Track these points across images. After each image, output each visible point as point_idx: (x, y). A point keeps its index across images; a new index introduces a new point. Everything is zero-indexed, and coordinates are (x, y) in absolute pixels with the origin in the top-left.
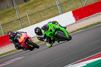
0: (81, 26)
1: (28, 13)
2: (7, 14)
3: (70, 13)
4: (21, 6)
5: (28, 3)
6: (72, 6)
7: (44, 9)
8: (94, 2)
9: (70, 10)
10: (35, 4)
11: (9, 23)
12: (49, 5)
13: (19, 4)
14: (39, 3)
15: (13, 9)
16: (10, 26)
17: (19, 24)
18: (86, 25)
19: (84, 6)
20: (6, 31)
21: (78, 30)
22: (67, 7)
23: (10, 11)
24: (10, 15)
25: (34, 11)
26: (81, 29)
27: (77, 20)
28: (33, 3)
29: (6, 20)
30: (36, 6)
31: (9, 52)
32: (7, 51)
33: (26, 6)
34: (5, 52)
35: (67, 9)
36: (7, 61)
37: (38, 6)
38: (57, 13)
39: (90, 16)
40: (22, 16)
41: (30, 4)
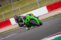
0: (52, 15)
1: (19, 7)
2: (7, 8)
3: (45, 7)
4: (15, 3)
5: (20, 1)
6: (46, 3)
7: (29, 5)
8: (60, 1)
9: (45, 6)
10: (24, 2)
11: (8, 13)
12: (32, 3)
13: (14, 2)
14: (26, 1)
15: (11, 5)
16: (9, 15)
17: (14, 14)
18: (55, 15)
19: (53, 3)
20: (6, 18)
21: (50, 17)
22: (43, 4)
23: (9, 6)
24: (9, 8)
25: (23, 6)
26: (52, 17)
27: (49, 12)
28: (23, 1)
29: (7, 11)
30: (25, 3)
31: (8, 31)
32: (7, 30)
33: (18, 3)
34: (6, 30)
35: (43, 5)
36: (7, 36)
37: (26, 3)
38: (37, 7)
39: (57, 9)
40: (16, 9)
41: (21, 2)
